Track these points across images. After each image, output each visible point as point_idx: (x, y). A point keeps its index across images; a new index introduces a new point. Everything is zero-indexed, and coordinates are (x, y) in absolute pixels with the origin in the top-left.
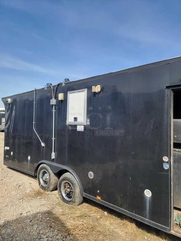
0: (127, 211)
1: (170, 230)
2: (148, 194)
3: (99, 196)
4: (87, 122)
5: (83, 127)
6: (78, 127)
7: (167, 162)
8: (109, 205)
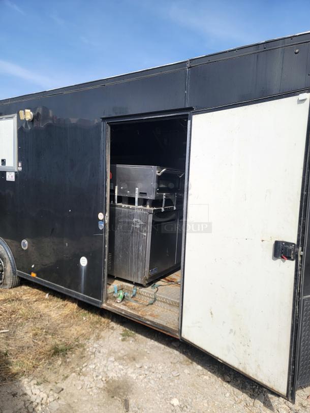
0: (63, 287)
1: (102, 303)
2: (84, 262)
3: (35, 272)
4: (18, 166)
5: (13, 174)
6: (8, 174)
7: (102, 220)
8: (45, 283)
